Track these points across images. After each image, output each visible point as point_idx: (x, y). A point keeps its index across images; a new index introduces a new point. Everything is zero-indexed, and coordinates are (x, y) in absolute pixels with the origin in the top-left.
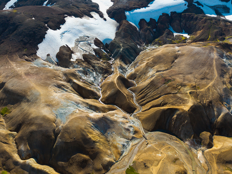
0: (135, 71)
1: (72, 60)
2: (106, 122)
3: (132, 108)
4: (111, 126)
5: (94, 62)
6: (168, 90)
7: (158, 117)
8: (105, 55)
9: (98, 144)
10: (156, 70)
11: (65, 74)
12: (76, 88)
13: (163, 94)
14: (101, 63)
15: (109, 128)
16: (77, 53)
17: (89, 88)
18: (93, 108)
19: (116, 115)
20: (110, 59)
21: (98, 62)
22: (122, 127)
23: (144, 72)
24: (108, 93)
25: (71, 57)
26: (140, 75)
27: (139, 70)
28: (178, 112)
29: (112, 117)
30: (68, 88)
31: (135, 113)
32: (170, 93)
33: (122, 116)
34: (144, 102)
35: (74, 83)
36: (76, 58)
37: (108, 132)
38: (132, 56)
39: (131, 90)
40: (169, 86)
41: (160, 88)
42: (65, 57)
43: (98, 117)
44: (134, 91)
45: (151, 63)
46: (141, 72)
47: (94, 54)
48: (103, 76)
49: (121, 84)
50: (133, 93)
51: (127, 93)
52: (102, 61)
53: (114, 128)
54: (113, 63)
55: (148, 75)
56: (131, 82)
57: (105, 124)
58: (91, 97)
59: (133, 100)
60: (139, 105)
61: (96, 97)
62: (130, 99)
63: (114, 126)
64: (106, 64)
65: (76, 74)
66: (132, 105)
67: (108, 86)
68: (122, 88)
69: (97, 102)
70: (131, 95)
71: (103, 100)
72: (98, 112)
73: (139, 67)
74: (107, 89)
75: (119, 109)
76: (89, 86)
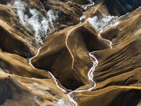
0: (118, 26)
2: (9, 88)
4: (16, 96)
7: (109, 101)
14: (66, 6)
15: (11, 98)
17: (20, 38)
19: (36, 84)
21: (61, 3)
22: (36, 104)
24: (49, 50)
26: (124, 32)
29: (23, 84)
33: (46, 88)
46: (127, 28)
48: (59, 25)
49: (77, 40)
50: (95, 61)
51: (80, 56)
52: (69, 4)
53: (18, 100)
54: (88, 9)
55: (136, 34)
56: (102, 41)
57: (6, 91)
58: (16, 51)
59: (88, 71)
60: (93, 79)
61: (25, 53)
62: (82, 67)
63: (20, 98)
64: (73, 8)
65: (10, 14)
66: (78, 76)
67: (54, 40)
68: (76, 47)
69: (22, 60)
70: (88, 62)
71: (35, 61)
72: (8, 72)
73: (129, 19)
74: (50, 44)
75: (53, 79)
76: (23, 35)
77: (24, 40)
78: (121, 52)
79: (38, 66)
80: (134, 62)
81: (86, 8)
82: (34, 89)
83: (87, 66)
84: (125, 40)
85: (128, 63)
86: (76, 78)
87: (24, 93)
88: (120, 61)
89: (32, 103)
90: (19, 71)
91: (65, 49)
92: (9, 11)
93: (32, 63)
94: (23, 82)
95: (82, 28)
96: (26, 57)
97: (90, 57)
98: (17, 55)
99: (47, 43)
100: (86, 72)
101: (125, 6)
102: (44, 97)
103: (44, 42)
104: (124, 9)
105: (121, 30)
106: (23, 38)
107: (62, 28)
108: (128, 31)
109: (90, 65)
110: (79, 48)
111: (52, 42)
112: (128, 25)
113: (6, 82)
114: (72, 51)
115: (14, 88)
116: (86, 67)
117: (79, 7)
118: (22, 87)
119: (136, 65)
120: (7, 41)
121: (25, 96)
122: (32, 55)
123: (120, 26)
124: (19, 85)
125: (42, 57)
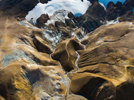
0: (88, 38)
1: (46, 24)
2: (38, 75)
3: (70, 67)
4: (41, 79)
5: (61, 27)
6: (107, 60)
7: (86, 82)
8: (72, 24)
9: (19, 92)
10: (104, 40)
11: (33, 32)
12: (36, 42)
13: (101, 62)
14: (66, 29)
15: (39, 80)
16: (52, 20)
17: (46, 45)
18: (37, 60)
19: (52, 70)
20: (75, 27)
21: (64, 28)
22: (51, 82)
23: (95, 40)
24: (59, 51)
25: (46, 22)
26: (91, 42)
27: (92, 38)
28: (106, 84)
29: (45, 72)
30: (28, 41)
31: (71, 72)
32: (107, 63)
33: (56, 72)
34: (83, 65)
35: (36, 39)
36: (50, 23)
37: (36, 83)
38: (93, 27)
39: (78, 52)
40: (108, 56)
41: (100, 56)
42: (41, 21)
43: (33, 68)
44: (80, 53)
45: (102, 34)
46: (92, 40)
47: (64, 22)
48: (63, 38)
49: (70, 46)
51: (72, 54)
52: (67, 28)
53: (42, 81)
54: (75, 30)
55: (97, 43)
56: (81, 46)
57: (36, 76)
58: (44, 51)
59: (75, 61)
60: (78, 66)
61: (48, 52)
62: (73, 60)
63: (43, 79)
64: (69, 30)
65: (42, 33)
66: (71, 65)
67: (61, 45)
68: (70, 50)
69: (47, 56)
70: (75, 57)
71: (52, 56)
72: (39, 64)
73: (93, 36)
74: (59, 47)
75: (60, 66)
76: (48, 43)
77: (48, 46)
78: (90, 53)
79: (54, 58)
80: (97, 60)
81: (74, 30)
82: (51, 73)
83: (75, 58)
85: (94, 60)
87: (45, 76)
88: (90, 58)
89: (49, 82)
90: (44, 63)
91: (65, 51)
92: (42, 32)
94: (45, 70)
95: (73, 40)
96: (48, 54)
98: (44, 53)
99: (58, 47)
100: (74, 63)
101: (90, 29)
102: (55, 78)
103: (57, 46)
105: (89, 41)
106: (48, 44)
108: (92, 42)
110: (72, 50)
111: (60, 47)
112: (92, 39)
113: (37, 71)
114: (68, 52)
115: (41, 75)
116: (75, 59)
117: (72, 30)
118: (45, 74)
119: (99, 62)
120: (40, 46)
121: (45, 78)
122: (51, 53)
123: (89, 39)
124: (43, 73)
125: (55, 54)
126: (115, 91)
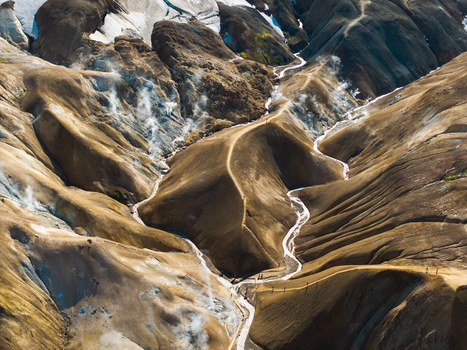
0: (367, 122)
1: (96, 37)
2: (90, 269)
4: (107, 287)
5: (191, 57)
6: (440, 205)
8: (267, 40)
9: (13, 323)
10: (448, 121)
11: (31, 81)
12: (50, 135)
14: (229, 70)
15: (94, 292)
17: (108, 152)
19: (154, 262)
20: (287, 60)
21: (215, 61)
22: (155, 306)
23: (400, 132)
24: (183, 183)
25: (96, 24)
26: (380, 138)
27: (386, 117)
30: (11, 128)
32: (441, 218)
33: (179, 272)
35: (49, 116)
37: (84, 305)
40: (452, 189)
41: (411, 194)
42: (70, 20)
45: (446, 92)
46: (388, 128)
47: (216, 28)
48: (208, 121)
49: (255, 159)
50: (302, 210)
51: (264, 198)
52: (236, 63)
53: (113, 297)
54: (287, 78)
55: (410, 143)
57: (82, 275)
58: (100, 186)
59: (283, 234)
60: (296, 255)
61: (123, 191)
62: (267, 225)
63: (117, 291)
64: (247, 74)
65: (80, 91)
66: (257, 246)
67: (198, 157)
68: (252, 176)
69: (116, 208)
70: (285, 214)
71: (148, 209)
72: (84, 232)
73: (395, 106)
74: (188, 168)
75: (195, 254)
76: (116, 145)
77: (119, 159)
78: (367, 188)
79: (156, 220)
80: (396, 210)
81: (282, 75)
82: (150, 272)
83: (281, 222)
84: (382, 158)
85: (383, 214)
86: (253, 249)
87: (125, 279)
88: (363, 210)
89: (145, 303)
90: (110, 231)
91: (225, 180)
92: (79, 81)
93: (141, 216)
94: (123, 255)
95: (271, 127)
96: (124, 201)
97: (289, 202)
98: (102, 195)
99: (179, 166)
100: (279, 237)
102: (173, 291)
103: (170, 164)
104: (387, 77)
105: (373, 133)
106: (117, 152)
107: (218, 129)
108: (390, 137)
109: (288, 221)
110: (262, 178)
111: (191, 165)
112: (391, 120)
113: (82, 252)
114: (242, 185)
115: (103, 269)
116: (279, 226)
117: (265, 73)
118: (121, 267)
119: (401, 218)
120: (75, 158)
121: (127, 288)
122: (139, 196)
123: (373, 122)
124: (113, 262)
125: (165, 199)
126: (448, 307)
